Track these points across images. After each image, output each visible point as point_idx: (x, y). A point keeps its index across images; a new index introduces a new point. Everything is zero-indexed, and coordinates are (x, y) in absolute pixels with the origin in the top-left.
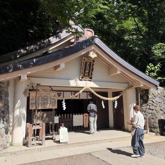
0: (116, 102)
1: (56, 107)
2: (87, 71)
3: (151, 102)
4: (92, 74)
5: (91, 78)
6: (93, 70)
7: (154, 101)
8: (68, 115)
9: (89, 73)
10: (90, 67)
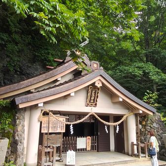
0: (118, 127)
1: (64, 131)
2: (93, 98)
3: (149, 128)
4: (96, 101)
5: (96, 104)
6: (97, 97)
7: (152, 126)
8: (73, 138)
9: (94, 100)
10: (95, 95)
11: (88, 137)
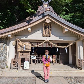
1: (31, 51)
2: (47, 31)
4: (50, 33)
6: (50, 30)
11: (53, 56)
